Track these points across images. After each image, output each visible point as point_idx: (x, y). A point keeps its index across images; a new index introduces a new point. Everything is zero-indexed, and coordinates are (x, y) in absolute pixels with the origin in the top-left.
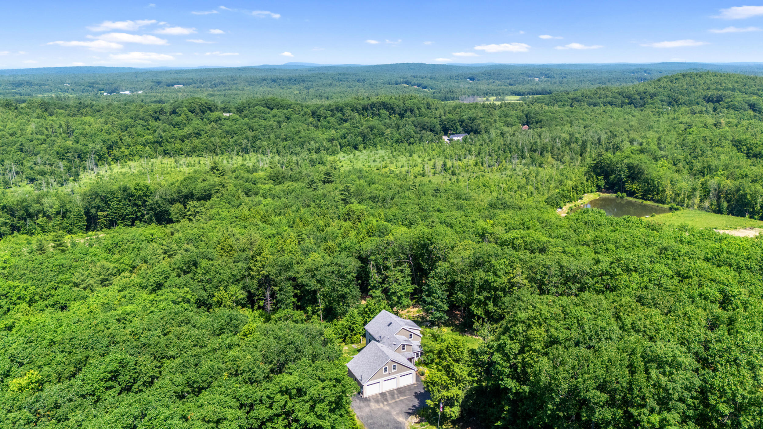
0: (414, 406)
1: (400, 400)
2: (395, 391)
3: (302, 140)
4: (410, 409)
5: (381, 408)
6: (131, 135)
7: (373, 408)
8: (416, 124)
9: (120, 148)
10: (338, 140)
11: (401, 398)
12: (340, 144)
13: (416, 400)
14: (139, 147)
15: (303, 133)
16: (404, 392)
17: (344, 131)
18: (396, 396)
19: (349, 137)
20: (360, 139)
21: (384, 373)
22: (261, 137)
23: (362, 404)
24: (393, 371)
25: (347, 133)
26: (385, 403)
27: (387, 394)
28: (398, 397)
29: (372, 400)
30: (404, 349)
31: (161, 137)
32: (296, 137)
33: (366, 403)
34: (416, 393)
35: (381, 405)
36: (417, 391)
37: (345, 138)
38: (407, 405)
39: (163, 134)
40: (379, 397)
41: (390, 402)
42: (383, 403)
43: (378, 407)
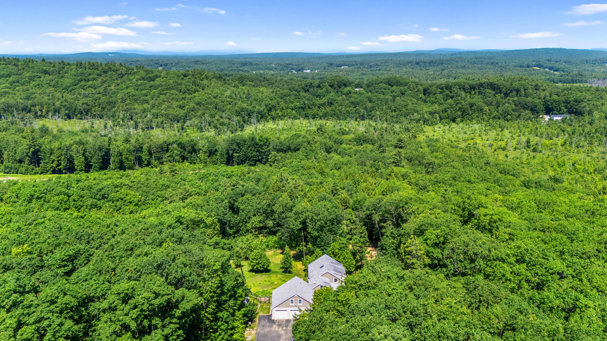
5: (278, 331)
6: (286, 102)
7: (273, 329)
15: (410, 107)
20: (459, 113)
21: (291, 304)
23: (267, 324)
24: (299, 304)
26: (284, 328)
29: (277, 323)
31: (305, 104)
32: (404, 109)
33: (271, 324)
35: (280, 328)
37: (446, 112)
39: (306, 102)
40: (284, 322)
42: (282, 328)
43: (277, 329)
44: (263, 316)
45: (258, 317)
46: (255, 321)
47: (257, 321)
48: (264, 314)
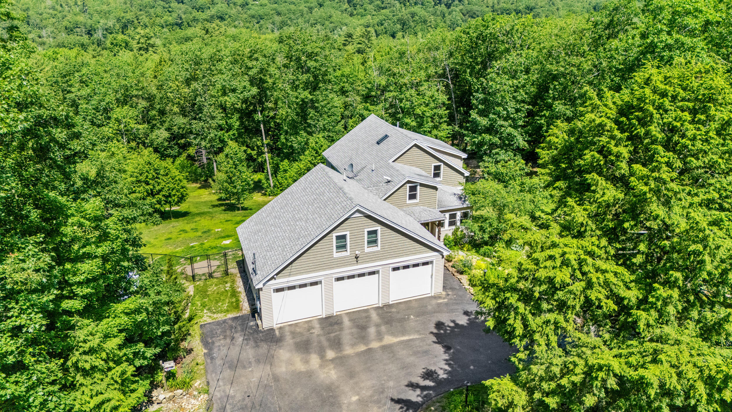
0: (429, 375)
1: (385, 348)
2: (374, 316)
3: (332, 25)
4: (413, 386)
5: (310, 374)
6: (149, 16)
7: (282, 369)
8: (465, 12)
9: (135, 28)
10: (373, 26)
11: (389, 340)
12: (376, 31)
13: (439, 349)
14: (157, 29)
15: (334, 19)
16: (402, 320)
17: (381, 17)
18: (372, 330)
19: (386, 24)
20: (399, 26)
21: (336, 255)
22: (289, 22)
23: (249, 353)
24: (367, 250)
25: (385, 20)
26: (330, 354)
27: (346, 322)
28: (380, 336)
29: (289, 340)
30: (412, 197)
31: (181, 19)
32: (327, 23)
33: (264, 347)
34: (439, 325)
35: (315, 360)
36: (446, 319)
37: (382, 25)
38: (404, 367)
39: (183, 16)
40: (317, 330)
41: (348, 351)
42: (322, 356)
43: (300, 366)
44: (219, 323)
45: (196, 331)
46: (189, 351)
47: (200, 350)
48: (220, 317)
